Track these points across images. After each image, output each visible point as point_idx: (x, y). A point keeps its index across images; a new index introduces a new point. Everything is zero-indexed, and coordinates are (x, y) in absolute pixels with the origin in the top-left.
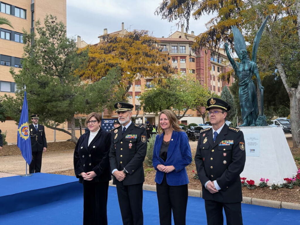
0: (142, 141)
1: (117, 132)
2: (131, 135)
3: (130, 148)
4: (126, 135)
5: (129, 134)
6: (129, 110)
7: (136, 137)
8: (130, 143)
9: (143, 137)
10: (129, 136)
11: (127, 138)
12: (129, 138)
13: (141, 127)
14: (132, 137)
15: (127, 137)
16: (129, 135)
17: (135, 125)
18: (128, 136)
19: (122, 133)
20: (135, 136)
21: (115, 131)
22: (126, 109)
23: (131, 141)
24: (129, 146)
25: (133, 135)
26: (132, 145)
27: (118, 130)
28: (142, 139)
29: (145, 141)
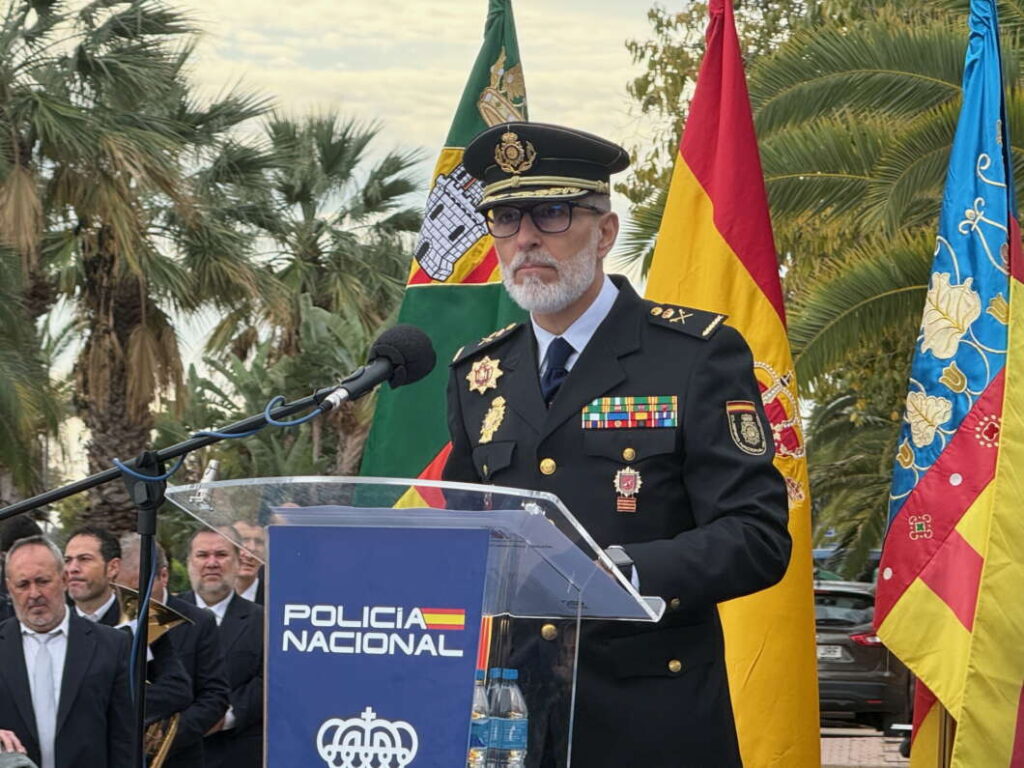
0: (742, 447)
1: (492, 384)
2: (629, 400)
3: (626, 505)
4: (589, 402)
5: (611, 393)
7: (675, 415)
8: (624, 464)
9: (738, 415)
10: (612, 413)
11: (595, 429)
12: (613, 430)
13: (705, 333)
14: (641, 416)
15: (595, 417)
16: (607, 401)
17: (657, 311)
18: (606, 409)
20: (661, 411)
21: (471, 377)
23: (628, 453)
24: (618, 490)
25: (641, 400)
26: (639, 482)
27: (500, 367)
28: (739, 430)
29: (759, 446)
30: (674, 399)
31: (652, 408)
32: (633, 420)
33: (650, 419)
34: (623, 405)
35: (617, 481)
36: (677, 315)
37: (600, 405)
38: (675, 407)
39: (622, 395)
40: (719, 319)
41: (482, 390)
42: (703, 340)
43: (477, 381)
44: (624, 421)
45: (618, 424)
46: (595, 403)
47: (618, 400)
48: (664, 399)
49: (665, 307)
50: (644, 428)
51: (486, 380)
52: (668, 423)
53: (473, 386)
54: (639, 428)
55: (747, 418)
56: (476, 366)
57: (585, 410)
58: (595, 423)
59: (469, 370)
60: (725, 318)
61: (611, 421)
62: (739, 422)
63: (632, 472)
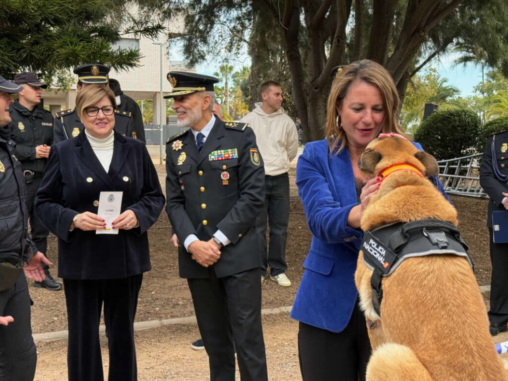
0: (253, 162)
1: (180, 148)
2: (222, 151)
3: (226, 183)
4: (210, 153)
5: (217, 149)
6: (196, 91)
7: (236, 154)
8: (224, 170)
9: (253, 153)
10: (218, 155)
11: (213, 161)
12: (219, 160)
13: (243, 129)
14: (227, 156)
15: (213, 157)
16: (216, 152)
17: (227, 124)
18: (216, 155)
19: (198, 148)
20: (233, 153)
21: (173, 146)
22: (188, 90)
23: (224, 167)
24: (222, 178)
25: (226, 151)
26: (228, 175)
27: (182, 143)
28: (253, 157)
29: (258, 163)
30: (236, 150)
31: (230, 153)
32: (224, 157)
33: (229, 156)
34: (221, 153)
35: (222, 176)
36: (233, 125)
37: (214, 154)
38: (236, 152)
39: (220, 150)
40: (246, 125)
41: (177, 149)
42: (242, 131)
43: (175, 147)
44: (222, 157)
45: (220, 159)
46: (212, 153)
47: (219, 151)
48: (233, 150)
49: (229, 123)
50: (228, 159)
51: (178, 147)
52: (235, 157)
53: (174, 149)
54: (226, 159)
55: (255, 154)
56: (175, 143)
57: (210, 155)
58: (213, 159)
59: (173, 144)
60: (248, 124)
61: (218, 158)
62: (253, 155)
63: (226, 173)
